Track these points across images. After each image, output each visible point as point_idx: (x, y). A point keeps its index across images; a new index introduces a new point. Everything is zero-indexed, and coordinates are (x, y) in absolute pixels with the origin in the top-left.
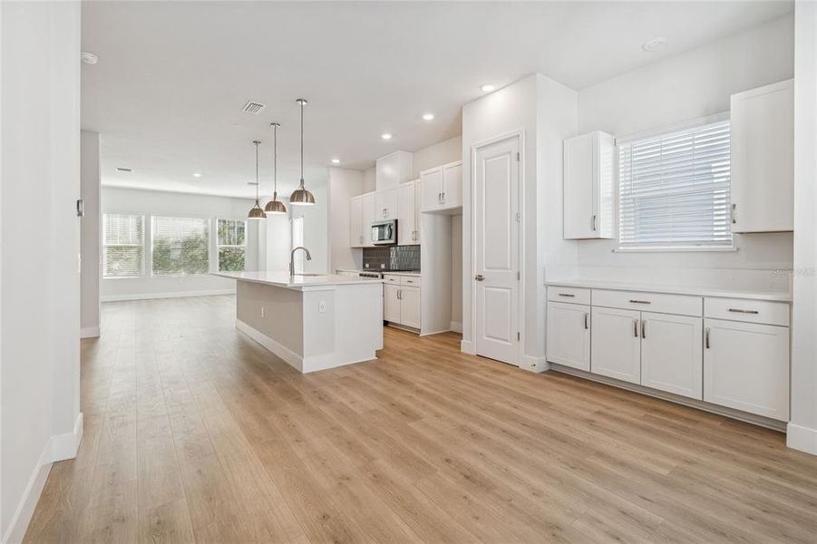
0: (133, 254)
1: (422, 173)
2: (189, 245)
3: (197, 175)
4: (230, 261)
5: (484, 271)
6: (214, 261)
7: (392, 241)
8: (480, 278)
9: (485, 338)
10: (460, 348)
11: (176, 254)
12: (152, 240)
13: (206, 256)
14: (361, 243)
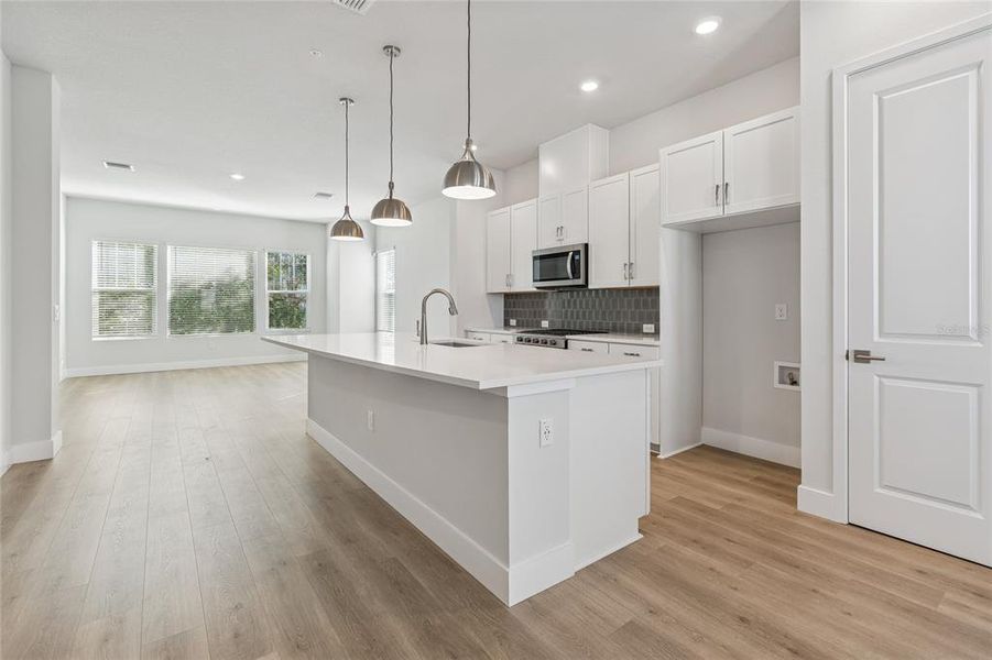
0: (138, 304)
1: (663, 152)
2: (225, 289)
3: (237, 177)
4: (287, 313)
5: (874, 342)
6: (262, 313)
7: (580, 282)
8: (862, 357)
9: (879, 490)
10: (794, 501)
11: (208, 303)
12: (169, 282)
13: (249, 307)
14: (509, 285)
